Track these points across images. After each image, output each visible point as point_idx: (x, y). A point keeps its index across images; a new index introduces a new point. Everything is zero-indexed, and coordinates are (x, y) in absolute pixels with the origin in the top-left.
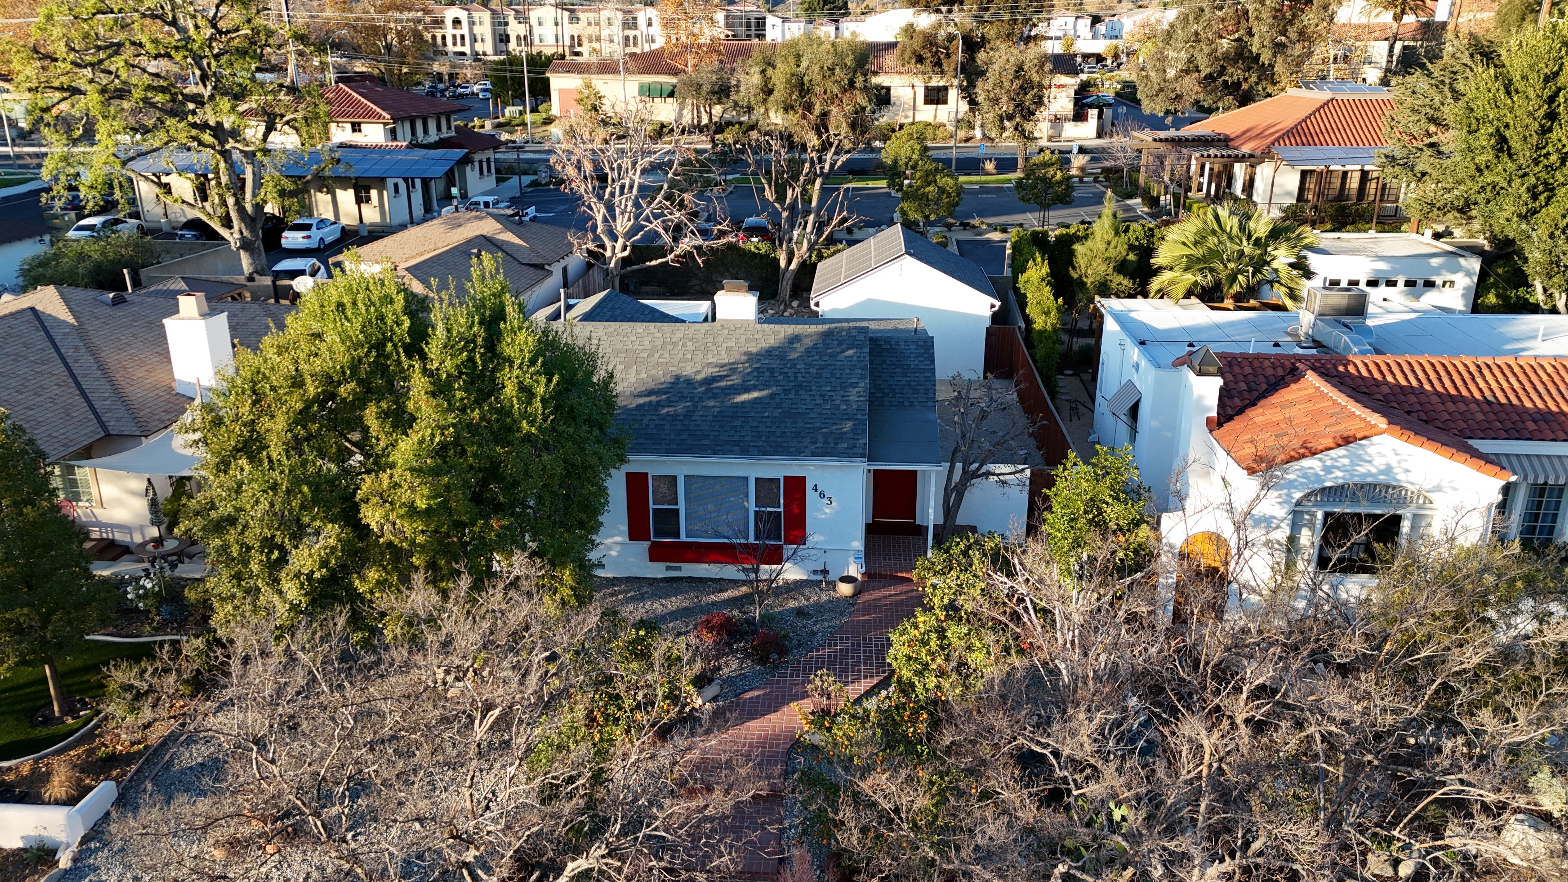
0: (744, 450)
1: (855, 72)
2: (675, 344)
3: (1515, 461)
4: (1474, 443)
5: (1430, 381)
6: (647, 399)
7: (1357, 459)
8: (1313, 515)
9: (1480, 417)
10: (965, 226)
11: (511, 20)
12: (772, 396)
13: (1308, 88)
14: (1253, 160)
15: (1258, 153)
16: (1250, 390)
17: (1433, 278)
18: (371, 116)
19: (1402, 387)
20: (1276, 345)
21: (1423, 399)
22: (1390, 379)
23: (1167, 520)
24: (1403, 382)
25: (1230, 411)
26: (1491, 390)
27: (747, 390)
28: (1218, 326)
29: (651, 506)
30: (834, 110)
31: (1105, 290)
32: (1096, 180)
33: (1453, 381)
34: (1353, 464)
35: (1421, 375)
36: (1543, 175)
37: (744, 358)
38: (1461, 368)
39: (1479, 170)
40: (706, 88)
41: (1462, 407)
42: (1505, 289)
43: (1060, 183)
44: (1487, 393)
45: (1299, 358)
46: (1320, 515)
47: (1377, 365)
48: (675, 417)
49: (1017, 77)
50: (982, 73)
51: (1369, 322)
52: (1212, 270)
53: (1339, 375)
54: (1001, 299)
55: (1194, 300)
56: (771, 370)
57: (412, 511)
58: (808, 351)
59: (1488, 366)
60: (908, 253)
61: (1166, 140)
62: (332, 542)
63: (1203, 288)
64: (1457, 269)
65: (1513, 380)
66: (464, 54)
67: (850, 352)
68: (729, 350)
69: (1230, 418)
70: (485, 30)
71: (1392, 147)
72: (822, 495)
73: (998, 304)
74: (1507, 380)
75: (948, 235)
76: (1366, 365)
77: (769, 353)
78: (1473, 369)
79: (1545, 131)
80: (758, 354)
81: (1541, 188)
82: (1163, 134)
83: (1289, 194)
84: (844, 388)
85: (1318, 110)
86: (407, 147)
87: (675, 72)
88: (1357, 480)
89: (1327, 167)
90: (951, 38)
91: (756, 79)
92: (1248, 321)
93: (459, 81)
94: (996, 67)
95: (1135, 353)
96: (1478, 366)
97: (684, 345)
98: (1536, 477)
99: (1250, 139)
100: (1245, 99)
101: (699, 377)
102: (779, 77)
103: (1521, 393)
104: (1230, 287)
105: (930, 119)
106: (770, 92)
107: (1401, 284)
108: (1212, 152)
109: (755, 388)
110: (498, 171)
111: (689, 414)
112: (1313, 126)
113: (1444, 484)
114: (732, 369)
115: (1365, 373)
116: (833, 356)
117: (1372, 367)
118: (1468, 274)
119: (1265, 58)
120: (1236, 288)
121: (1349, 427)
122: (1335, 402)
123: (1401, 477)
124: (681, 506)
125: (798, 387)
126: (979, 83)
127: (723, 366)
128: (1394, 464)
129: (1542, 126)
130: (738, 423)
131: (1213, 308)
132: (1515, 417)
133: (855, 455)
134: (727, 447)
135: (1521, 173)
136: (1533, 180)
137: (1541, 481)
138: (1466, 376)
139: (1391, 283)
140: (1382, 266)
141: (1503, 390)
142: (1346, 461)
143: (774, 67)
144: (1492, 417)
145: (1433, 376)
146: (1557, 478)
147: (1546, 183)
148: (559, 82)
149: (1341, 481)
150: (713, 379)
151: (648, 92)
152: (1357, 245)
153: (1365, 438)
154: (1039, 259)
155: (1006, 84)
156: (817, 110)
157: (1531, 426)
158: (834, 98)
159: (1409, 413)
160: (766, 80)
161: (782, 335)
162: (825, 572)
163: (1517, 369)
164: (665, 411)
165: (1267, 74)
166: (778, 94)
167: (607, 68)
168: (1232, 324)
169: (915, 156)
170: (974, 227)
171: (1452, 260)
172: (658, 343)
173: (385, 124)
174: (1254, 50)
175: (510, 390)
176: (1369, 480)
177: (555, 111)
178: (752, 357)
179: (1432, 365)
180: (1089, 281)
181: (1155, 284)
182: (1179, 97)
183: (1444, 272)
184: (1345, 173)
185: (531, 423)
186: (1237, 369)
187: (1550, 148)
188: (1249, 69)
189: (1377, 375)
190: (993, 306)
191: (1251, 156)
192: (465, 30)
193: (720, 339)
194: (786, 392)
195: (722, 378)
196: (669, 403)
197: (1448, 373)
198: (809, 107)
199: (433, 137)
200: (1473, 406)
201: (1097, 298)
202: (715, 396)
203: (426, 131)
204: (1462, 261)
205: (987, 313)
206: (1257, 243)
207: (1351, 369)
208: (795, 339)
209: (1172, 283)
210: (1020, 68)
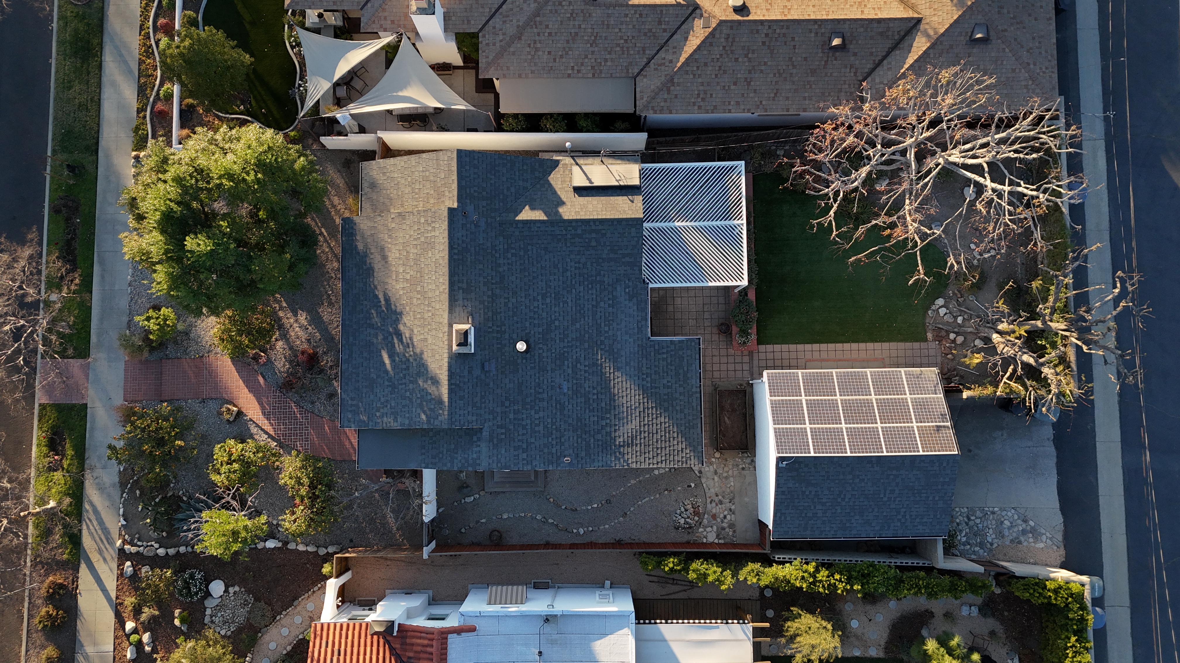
2: (429, 305)
12: (386, 372)
27: (390, 356)
37: (418, 351)
48: (369, 318)
56: (408, 368)
58: (425, 390)
77: (422, 366)
80: (422, 359)
84: (392, 413)
101: (401, 327)
109: (393, 361)
111: (371, 325)
114: (408, 345)
116: (421, 406)
125: (393, 386)
127: (411, 339)
130: (365, 354)
150: (400, 336)
161: (438, 372)
164: (373, 311)
178: (418, 356)
194: (390, 380)
195: (401, 340)
196: (380, 313)
202: (385, 338)
208: (435, 382)
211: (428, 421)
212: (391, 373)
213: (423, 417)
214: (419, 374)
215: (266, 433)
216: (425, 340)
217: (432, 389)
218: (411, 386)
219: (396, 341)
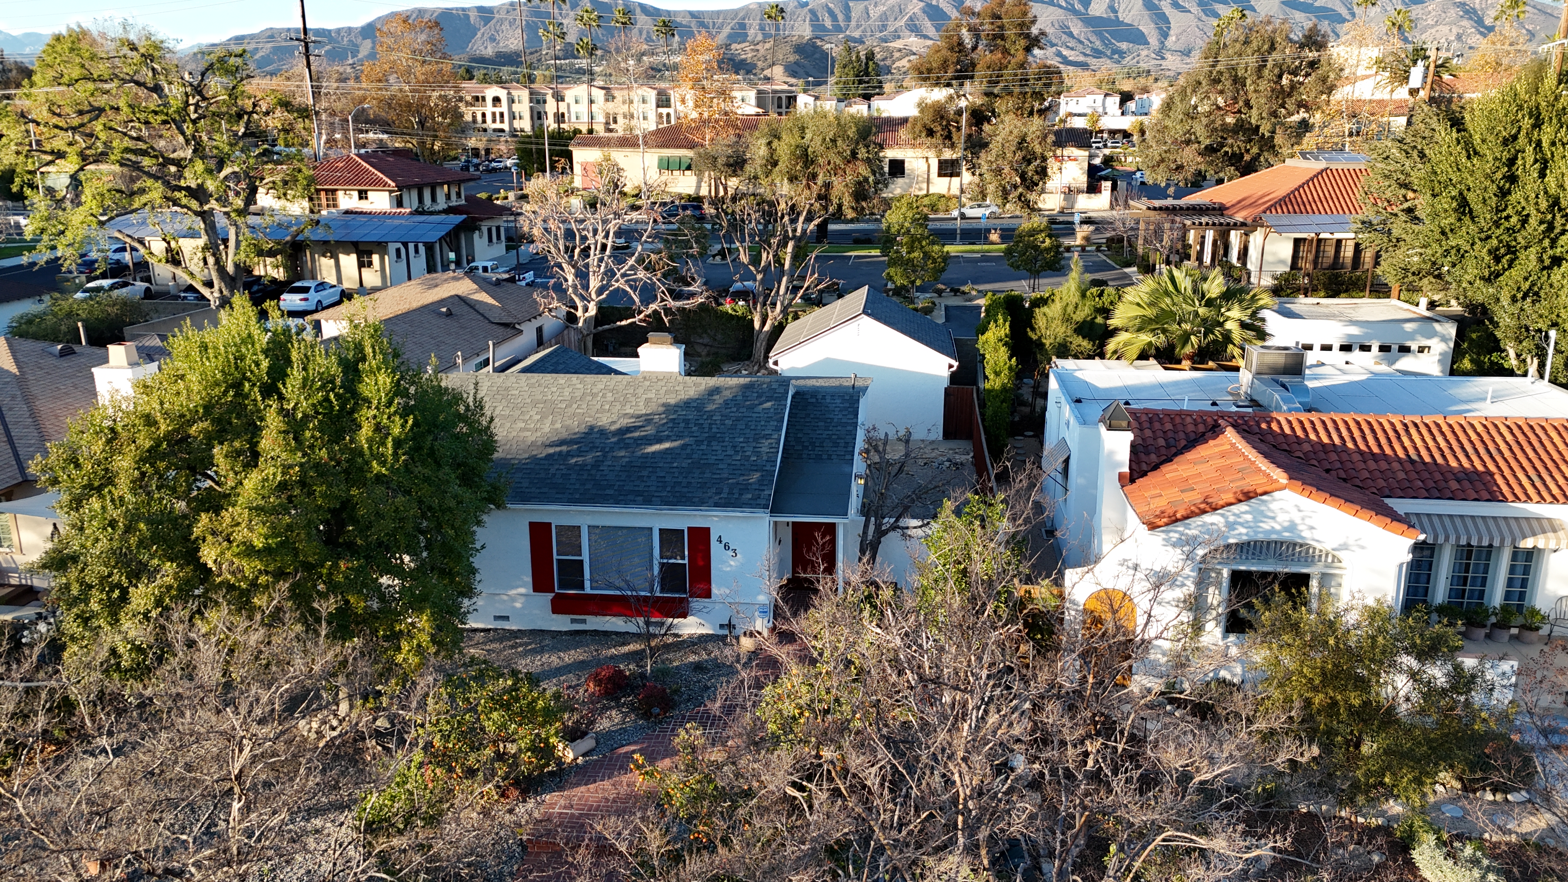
0: (647, 499)
1: (857, 143)
2: (594, 395)
3: (1425, 520)
4: (1390, 502)
5: (1354, 439)
6: (558, 449)
7: (1259, 516)
8: (1219, 573)
9: (1401, 475)
10: (956, 292)
11: (549, 99)
12: (684, 447)
13: (1305, 158)
14: (1248, 228)
15: (1249, 221)
16: (1168, 447)
17: (1408, 344)
18: (378, 184)
19: (1324, 445)
20: (1214, 404)
21: (1345, 457)
22: (1312, 436)
23: (1071, 575)
24: (1326, 440)
25: (1144, 467)
26: (1416, 449)
27: (660, 441)
28: (1161, 386)
29: (555, 556)
30: (836, 181)
31: (1064, 351)
32: (1098, 249)
33: (1377, 440)
34: (1256, 520)
35: (1345, 433)
36: (1505, 238)
37: (661, 409)
38: (1387, 426)
39: (1443, 233)
40: (721, 161)
41: (1384, 465)
42: (1479, 354)
43: (1048, 250)
44: (1412, 452)
45: (1223, 415)
46: (1226, 573)
47: (1301, 422)
48: (582, 467)
49: (1021, 149)
50: (985, 145)
51: (1311, 384)
52: (1164, 331)
53: (1261, 432)
54: (959, 359)
55: (1152, 361)
56: (687, 421)
57: (249, 551)
58: (726, 403)
59: (1416, 425)
60: (865, 312)
61: (1161, 209)
62: (169, 580)
63: (1157, 348)
64: (1433, 334)
65: (1440, 439)
66: (502, 131)
67: (768, 405)
68: (648, 401)
69: (1144, 474)
70: (523, 107)
71: (1368, 213)
72: (727, 547)
73: (956, 364)
74: (1434, 439)
75: (937, 301)
76: (1289, 422)
77: (687, 404)
78: (1399, 427)
79: (1503, 193)
80: (677, 405)
81: (1502, 251)
82: (1157, 203)
83: (1282, 262)
84: (756, 440)
85: (1312, 179)
86: (411, 213)
87: (691, 146)
88: (1260, 537)
89: (1317, 234)
90: (959, 112)
91: (763, 151)
92: (1194, 381)
93: (493, 156)
94: (999, 138)
95: (1067, 410)
96: (1405, 425)
97: (604, 396)
98: (1458, 538)
99: (1244, 208)
100: (1248, 169)
101: (613, 428)
102: (783, 149)
103: (1447, 451)
104: (1183, 347)
105: (944, 191)
106: (775, 164)
107: (1375, 349)
108: (1204, 220)
109: (668, 438)
110: (509, 239)
111: (597, 464)
112: (1306, 195)
113: (1351, 542)
114: (648, 419)
115: (1287, 430)
116: (751, 408)
117: (1296, 425)
118: (1444, 339)
119: (1265, 129)
120: (1188, 350)
121: (1251, 482)
122: (1246, 458)
123: (1306, 534)
124: (585, 557)
125: (712, 438)
126: (983, 155)
127: (639, 416)
128: (1298, 521)
129: (1500, 188)
130: (645, 473)
131: (1166, 369)
132: (1438, 476)
133: (758, 506)
134: (631, 497)
135: (1483, 236)
136: (1495, 242)
137: (1463, 542)
138: (1391, 434)
139: (1365, 348)
140: (1354, 330)
141: (1428, 449)
142: (1249, 517)
143: (779, 139)
144: (1414, 475)
145: (1357, 434)
146: (1480, 539)
147: (1508, 246)
148: (581, 155)
149: (1245, 538)
150: (628, 430)
151: (666, 165)
152: (1335, 310)
153: (1265, 493)
154: (1001, 321)
155: (1009, 155)
156: (820, 180)
157: (1454, 485)
158: (836, 170)
159: (1328, 471)
160: (772, 151)
161: (703, 387)
162: (730, 626)
163: (1445, 428)
164: (573, 461)
165: (1268, 145)
166: (781, 166)
167: (628, 142)
168: (1176, 384)
169: (907, 224)
170: (964, 293)
171: (1426, 325)
172: (578, 394)
173: (391, 192)
174: (1253, 121)
175: (366, 431)
176: (1274, 537)
177: (578, 183)
178: (669, 409)
179: (1358, 423)
180: (1047, 342)
181: (1112, 345)
182: (1180, 168)
183: (1419, 337)
184: (1339, 242)
185: (383, 463)
186: (1157, 425)
187: (1510, 211)
188: (1250, 141)
189: (1299, 433)
190: (951, 366)
191: (1243, 224)
192: (504, 108)
193: (640, 391)
194: (699, 442)
195: (636, 428)
196: (580, 453)
197: (1373, 431)
198: (814, 176)
199: (442, 204)
200: (1396, 465)
201: (1054, 359)
202: (626, 447)
203: (434, 199)
204: (1437, 326)
205: (946, 373)
206: (1210, 303)
207: (1274, 426)
208: (716, 390)
209: (1126, 344)
210: (1023, 140)
212: (687, 440)
214: (699, 409)
217: (727, 395)
219: (636, 434)
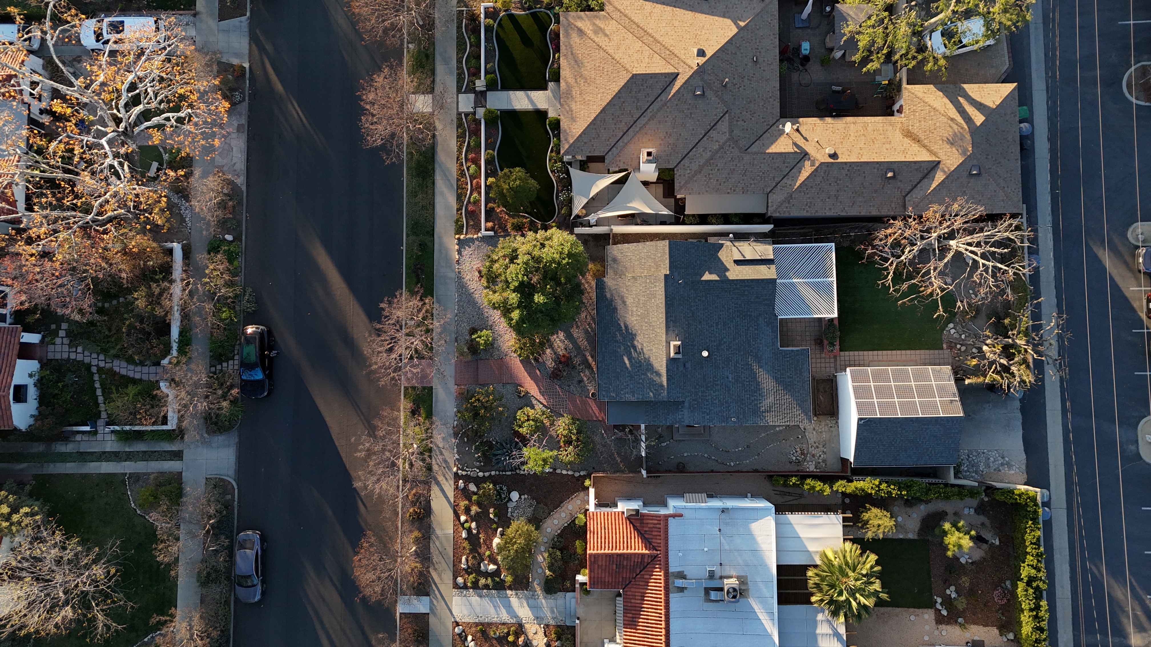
2: (652, 331)
6: (623, 327)
12: (627, 368)
27: (629, 359)
37: (647, 356)
48: (615, 337)
56: (640, 366)
58: (653, 379)
77: (650, 365)
80: (649, 361)
84: (632, 392)
97: (652, 334)
101: (636, 343)
109: (631, 362)
111: (617, 341)
114: (640, 353)
116: (649, 388)
125: (632, 377)
127: (642, 349)
130: (613, 358)
134: (602, 356)
150: (635, 348)
161: (660, 367)
164: (617, 333)
172: (653, 325)
178: (646, 359)
194: (629, 372)
195: (635, 350)
196: (622, 334)
202: (626, 349)
208: (659, 373)
211: (654, 396)
212: (630, 369)
213: (651, 394)
214: (648, 370)
215: (542, 403)
216: (651, 350)
217: (656, 378)
218: (643, 377)
219: (632, 350)
